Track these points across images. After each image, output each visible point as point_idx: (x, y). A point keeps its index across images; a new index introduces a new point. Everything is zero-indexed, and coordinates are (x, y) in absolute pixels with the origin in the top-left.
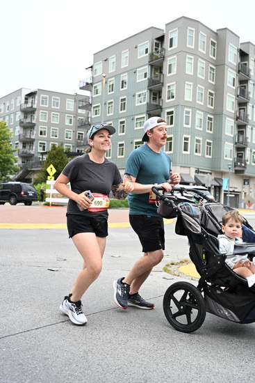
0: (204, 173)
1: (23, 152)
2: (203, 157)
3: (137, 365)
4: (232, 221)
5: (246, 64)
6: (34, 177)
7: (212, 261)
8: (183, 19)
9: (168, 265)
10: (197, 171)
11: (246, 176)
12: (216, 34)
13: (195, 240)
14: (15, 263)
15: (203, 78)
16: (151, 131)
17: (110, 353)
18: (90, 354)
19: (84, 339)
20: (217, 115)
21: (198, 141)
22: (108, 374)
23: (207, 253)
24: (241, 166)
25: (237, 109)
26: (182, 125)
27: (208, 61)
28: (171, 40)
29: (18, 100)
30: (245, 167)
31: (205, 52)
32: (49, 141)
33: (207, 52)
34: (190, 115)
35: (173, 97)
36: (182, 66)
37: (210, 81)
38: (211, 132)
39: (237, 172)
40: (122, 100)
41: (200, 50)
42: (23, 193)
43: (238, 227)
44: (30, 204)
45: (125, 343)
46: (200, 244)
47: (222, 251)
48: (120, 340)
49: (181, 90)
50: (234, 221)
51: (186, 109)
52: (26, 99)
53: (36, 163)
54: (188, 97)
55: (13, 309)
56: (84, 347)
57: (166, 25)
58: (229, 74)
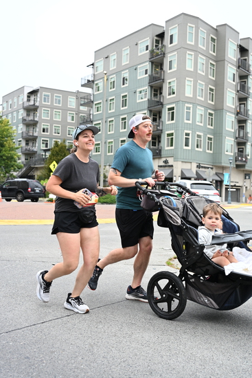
0: (205, 167)
1: (26, 149)
2: (204, 152)
3: (142, 358)
4: (211, 214)
5: (246, 60)
6: (37, 174)
7: (191, 251)
8: (183, 15)
9: (170, 259)
10: (199, 167)
11: (247, 171)
12: (216, 30)
13: (176, 232)
14: (20, 258)
15: (204, 74)
16: (137, 127)
17: (115, 346)
18: (95, 347)
19: (89, 332)
20: (217, 111)
21: (199, 136)
22: (113, 367)
23: (187, 244)
24: (241, 161)
25: (238, 104)
26: (183, 120)
27: (209, 57)
28: (172, 36)
29: (20, 99)
30: (245, 161)
31: (205, 49)
32: (51, 139)
33: (207, 48)
34: (191, 111)
35: (174, 93)
36: (182, 62)
37: (210, 77)
38: (212, 128)
39: (238, 166)
40: (123, 97)
41: (200, 46)
42: (29, 190)
43: (217, 219)
44: (37, 201)
45: (130, 336)
46: (181, 235)
47: (200, 242)
48: (124, 333)
49: (181, 86)
50: (213, 213)
51: (187, 105)
52: (28, 97)
53: (38, 160)
54: (189, 93)
55: (19, 304)
56: (90, 340)
57: (166, 22)
58: (229, 69)
